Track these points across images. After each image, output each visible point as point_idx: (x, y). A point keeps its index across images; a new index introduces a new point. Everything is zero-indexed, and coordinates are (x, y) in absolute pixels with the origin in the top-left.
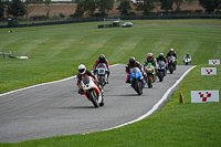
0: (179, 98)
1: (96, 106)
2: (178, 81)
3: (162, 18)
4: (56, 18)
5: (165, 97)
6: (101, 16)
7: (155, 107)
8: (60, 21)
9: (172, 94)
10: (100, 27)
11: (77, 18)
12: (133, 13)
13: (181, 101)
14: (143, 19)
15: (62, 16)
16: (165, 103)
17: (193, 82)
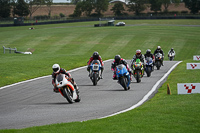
0: (167, 89)
1: (70, 102)
2: (166, 75)
3: (152, 18)
4: (57, 17)
5: (154, 89)
6: (97, 17)
7: (146, 98)
8: (60, 20)
9: (161, 87)
10: (96, 26)
11: (75, 18)
12: (126, 14)
13: (169, 93)
14: (134, 18)
15: (62, 16)
16: (154, 94)
17: (178, 75)
